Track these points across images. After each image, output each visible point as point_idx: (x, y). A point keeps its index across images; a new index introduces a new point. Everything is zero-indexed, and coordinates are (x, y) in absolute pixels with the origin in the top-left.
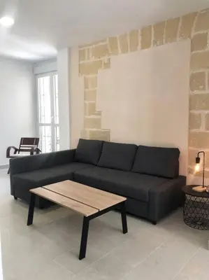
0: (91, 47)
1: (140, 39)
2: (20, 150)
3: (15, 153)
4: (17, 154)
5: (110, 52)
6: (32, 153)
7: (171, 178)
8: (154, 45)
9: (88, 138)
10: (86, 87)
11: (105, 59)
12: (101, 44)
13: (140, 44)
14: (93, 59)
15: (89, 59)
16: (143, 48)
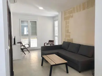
0: (67, 11)
1: (82, 7)
2: (48, 44)
3: (47, 45)
4: (48, 45)
5: (73, 12)
6: (51, 45)
7: (90, 57)
8: (87, 8)
9: (66, 41)
10: (66, 24)
11: (71, 15)
12: (71, 10)
13: (82, 9)
14: (68, 15)
15: (67, 15)
16: (83, 10)
